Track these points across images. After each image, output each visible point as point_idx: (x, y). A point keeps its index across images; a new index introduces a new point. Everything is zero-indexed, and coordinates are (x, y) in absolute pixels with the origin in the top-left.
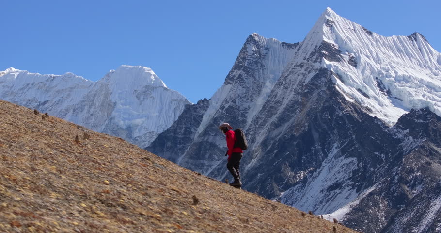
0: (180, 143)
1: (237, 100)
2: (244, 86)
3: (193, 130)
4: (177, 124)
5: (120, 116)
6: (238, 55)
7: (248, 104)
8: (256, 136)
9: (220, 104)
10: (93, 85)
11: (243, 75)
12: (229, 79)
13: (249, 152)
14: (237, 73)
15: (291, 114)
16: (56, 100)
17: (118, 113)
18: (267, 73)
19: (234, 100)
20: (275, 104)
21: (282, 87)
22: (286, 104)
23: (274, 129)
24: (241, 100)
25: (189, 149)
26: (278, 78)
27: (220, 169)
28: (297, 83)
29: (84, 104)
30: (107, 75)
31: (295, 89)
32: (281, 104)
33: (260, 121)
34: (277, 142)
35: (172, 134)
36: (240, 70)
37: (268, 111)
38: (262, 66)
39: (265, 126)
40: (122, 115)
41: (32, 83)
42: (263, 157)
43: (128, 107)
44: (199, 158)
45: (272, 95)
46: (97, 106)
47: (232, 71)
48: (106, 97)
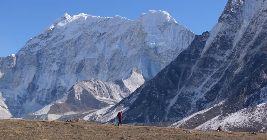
0: (193, 58)
1: (226, 32)
2: (231, 23)
3: (200, 50)
4: (191, 47)
5: (150, 41)
6: (226, 5)
7: (233, 34)
8: (240, 54)
9: (216, 35)
10: (132, 23)
11: (230, 17)
12: (221, 19)
13: (236, 63)
14: (226, 16)
15: (261, 41)
16: (110, 32)
17: (148, 39)
18: (244, 15)
19: (225, 32)
20: (251, 34)
21: (255, 24)
22: (257, 34)
23: (251, 50)
24: (229, 32)
25: (198, 62)
26: (252, 18)
27: (218, 73)
28: (264, 22)
29: (127, 34)
30: (141, 16)
31: (263, 25)
32: (255, 35)
33: (242, 45)
34: (253, 57)
35: (188, 53)
36: (227, 14)
37: (247, 39)
38: (241, 11)
39: (246, 48)
40: (151, 40)
41: (95, 22)
42: (245, 66)
43: (154, 35)
44: (205, 67)
45: (248, 28)
46: (135, 35)
47: (222, 15)
48: (141, 29)
